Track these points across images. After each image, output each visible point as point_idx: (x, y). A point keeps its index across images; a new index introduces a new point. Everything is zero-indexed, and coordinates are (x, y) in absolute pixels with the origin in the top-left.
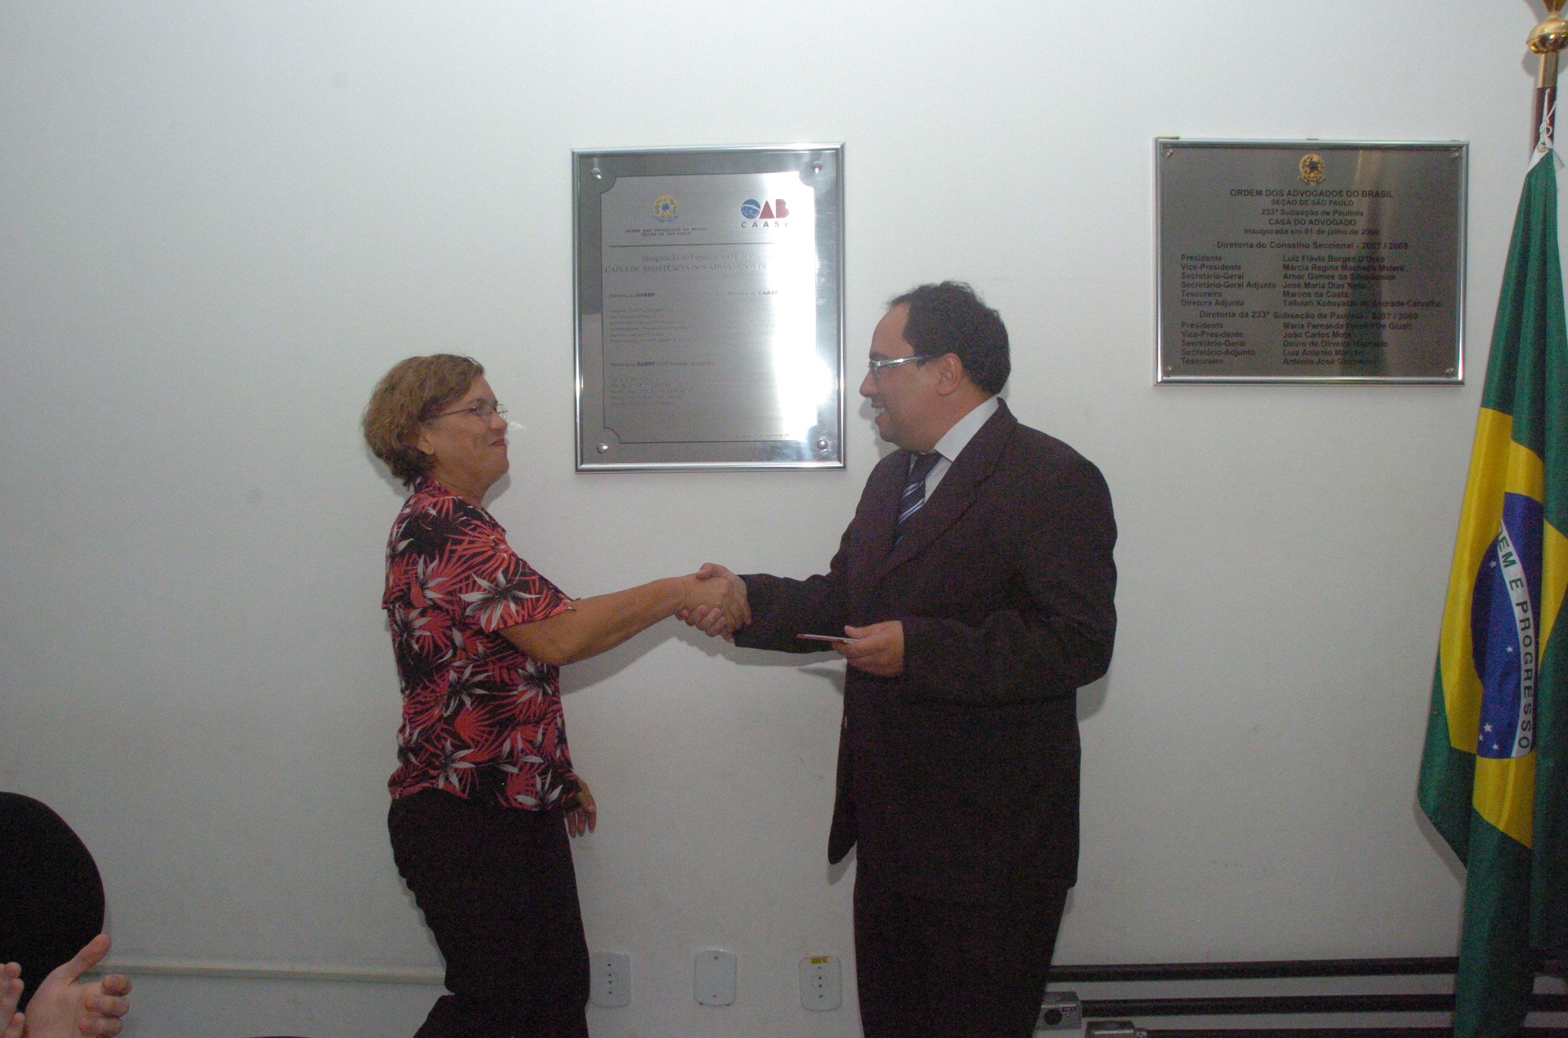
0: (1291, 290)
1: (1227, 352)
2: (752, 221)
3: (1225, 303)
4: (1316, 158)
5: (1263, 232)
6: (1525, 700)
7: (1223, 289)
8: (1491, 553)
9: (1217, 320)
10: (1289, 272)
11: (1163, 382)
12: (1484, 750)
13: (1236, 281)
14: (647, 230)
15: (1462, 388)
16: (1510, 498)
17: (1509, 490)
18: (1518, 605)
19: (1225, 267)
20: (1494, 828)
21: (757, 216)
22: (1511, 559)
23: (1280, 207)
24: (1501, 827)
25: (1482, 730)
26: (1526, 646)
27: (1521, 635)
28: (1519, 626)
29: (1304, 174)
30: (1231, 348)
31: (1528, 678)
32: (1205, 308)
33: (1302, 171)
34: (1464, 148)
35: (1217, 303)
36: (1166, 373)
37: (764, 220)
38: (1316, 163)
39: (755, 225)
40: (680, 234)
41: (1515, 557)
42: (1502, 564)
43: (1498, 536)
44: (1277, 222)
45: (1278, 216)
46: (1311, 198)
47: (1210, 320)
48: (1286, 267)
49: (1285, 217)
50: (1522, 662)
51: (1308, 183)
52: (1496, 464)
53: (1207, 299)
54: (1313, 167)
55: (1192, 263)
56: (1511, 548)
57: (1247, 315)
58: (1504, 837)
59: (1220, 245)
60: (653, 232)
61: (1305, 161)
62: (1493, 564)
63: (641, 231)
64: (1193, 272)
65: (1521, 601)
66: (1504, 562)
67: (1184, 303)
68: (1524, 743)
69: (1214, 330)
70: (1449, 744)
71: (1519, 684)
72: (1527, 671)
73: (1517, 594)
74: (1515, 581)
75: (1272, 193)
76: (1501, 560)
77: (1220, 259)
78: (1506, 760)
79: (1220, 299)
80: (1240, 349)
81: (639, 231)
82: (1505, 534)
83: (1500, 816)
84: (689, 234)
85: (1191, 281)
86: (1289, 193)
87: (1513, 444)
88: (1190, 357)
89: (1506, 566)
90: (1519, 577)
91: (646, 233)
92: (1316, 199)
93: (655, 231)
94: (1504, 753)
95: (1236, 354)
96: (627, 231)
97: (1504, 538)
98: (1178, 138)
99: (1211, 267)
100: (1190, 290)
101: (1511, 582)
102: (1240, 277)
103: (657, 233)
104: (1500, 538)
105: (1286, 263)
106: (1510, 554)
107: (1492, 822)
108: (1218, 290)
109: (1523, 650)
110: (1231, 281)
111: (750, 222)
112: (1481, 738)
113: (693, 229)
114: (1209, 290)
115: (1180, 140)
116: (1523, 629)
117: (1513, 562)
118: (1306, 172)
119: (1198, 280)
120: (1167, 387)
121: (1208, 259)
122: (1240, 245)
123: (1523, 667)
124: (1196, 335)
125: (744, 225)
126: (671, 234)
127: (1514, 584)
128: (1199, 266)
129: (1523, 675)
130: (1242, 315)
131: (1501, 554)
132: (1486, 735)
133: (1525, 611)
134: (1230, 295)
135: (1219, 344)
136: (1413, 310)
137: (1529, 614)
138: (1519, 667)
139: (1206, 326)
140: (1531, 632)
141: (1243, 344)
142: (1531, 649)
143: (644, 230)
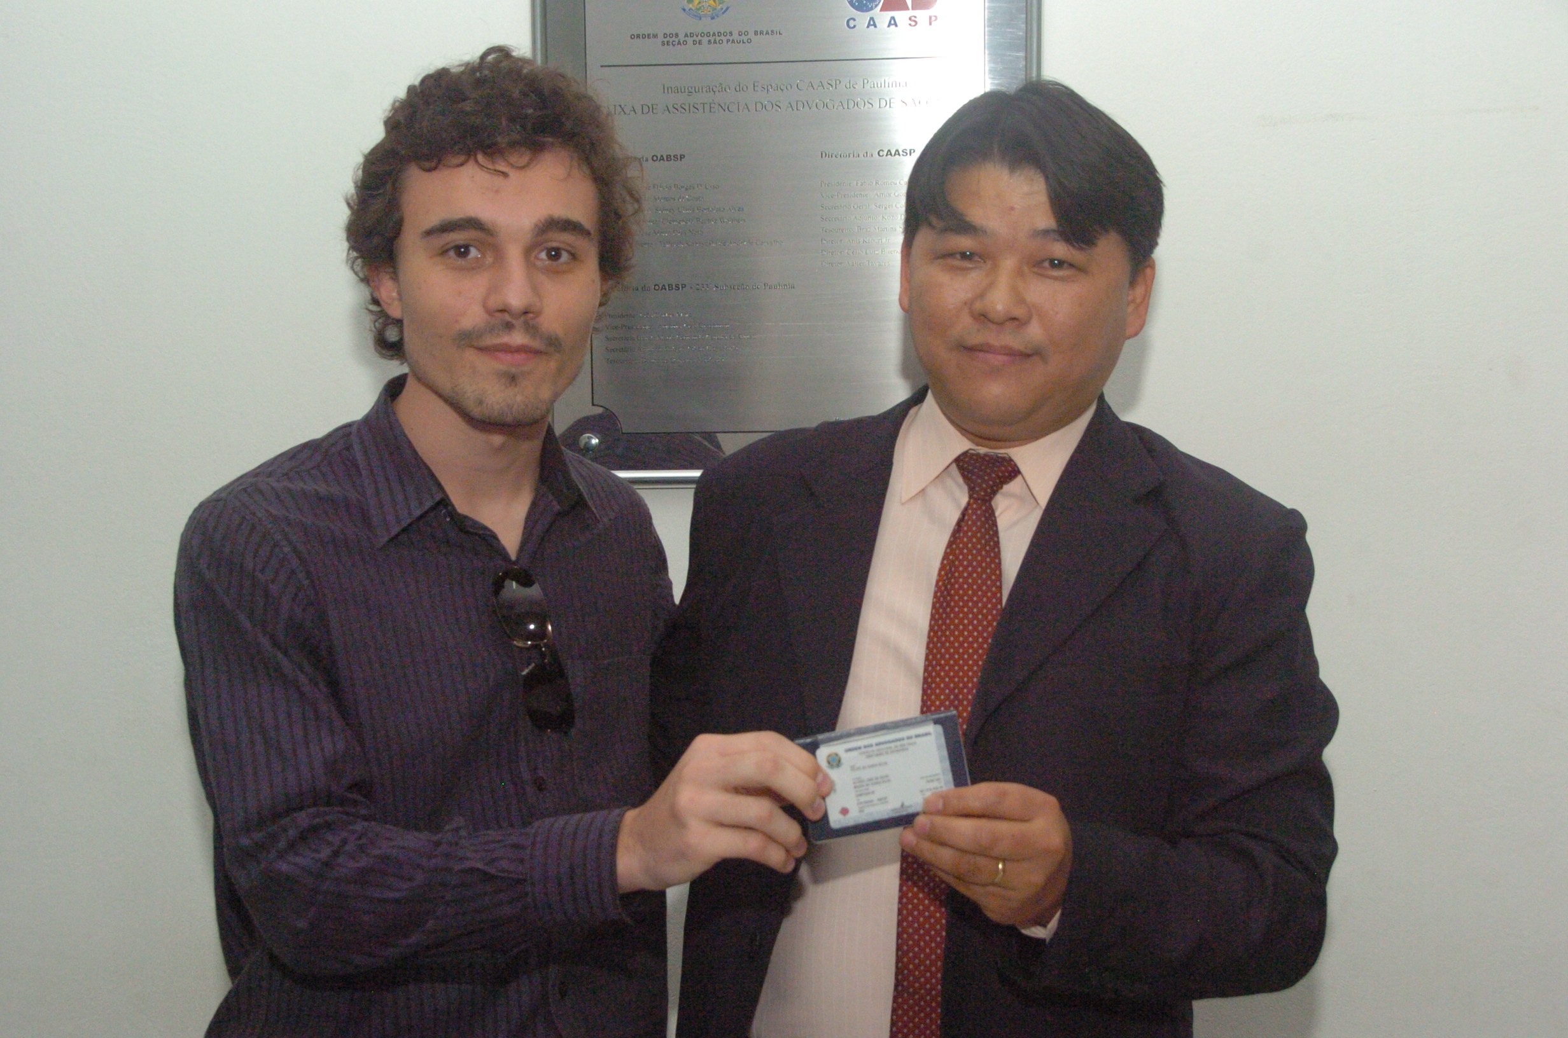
2: (867, 16)
14: (671, 35)
21: (876, 6)
37: (889, 14)
39: (872, 23)
40: (733, 41)
60: (681, 37)
63: (661, 38)
81: (655, 36)
84: (749, 41)
91: (670, 40)
93: (686, 35)
96: (632, 37)
103: (690, 40)
111: (863, 18)
113: (756, 33)
125: (852, 23)
126: (715, 42)
143: (665, 36)
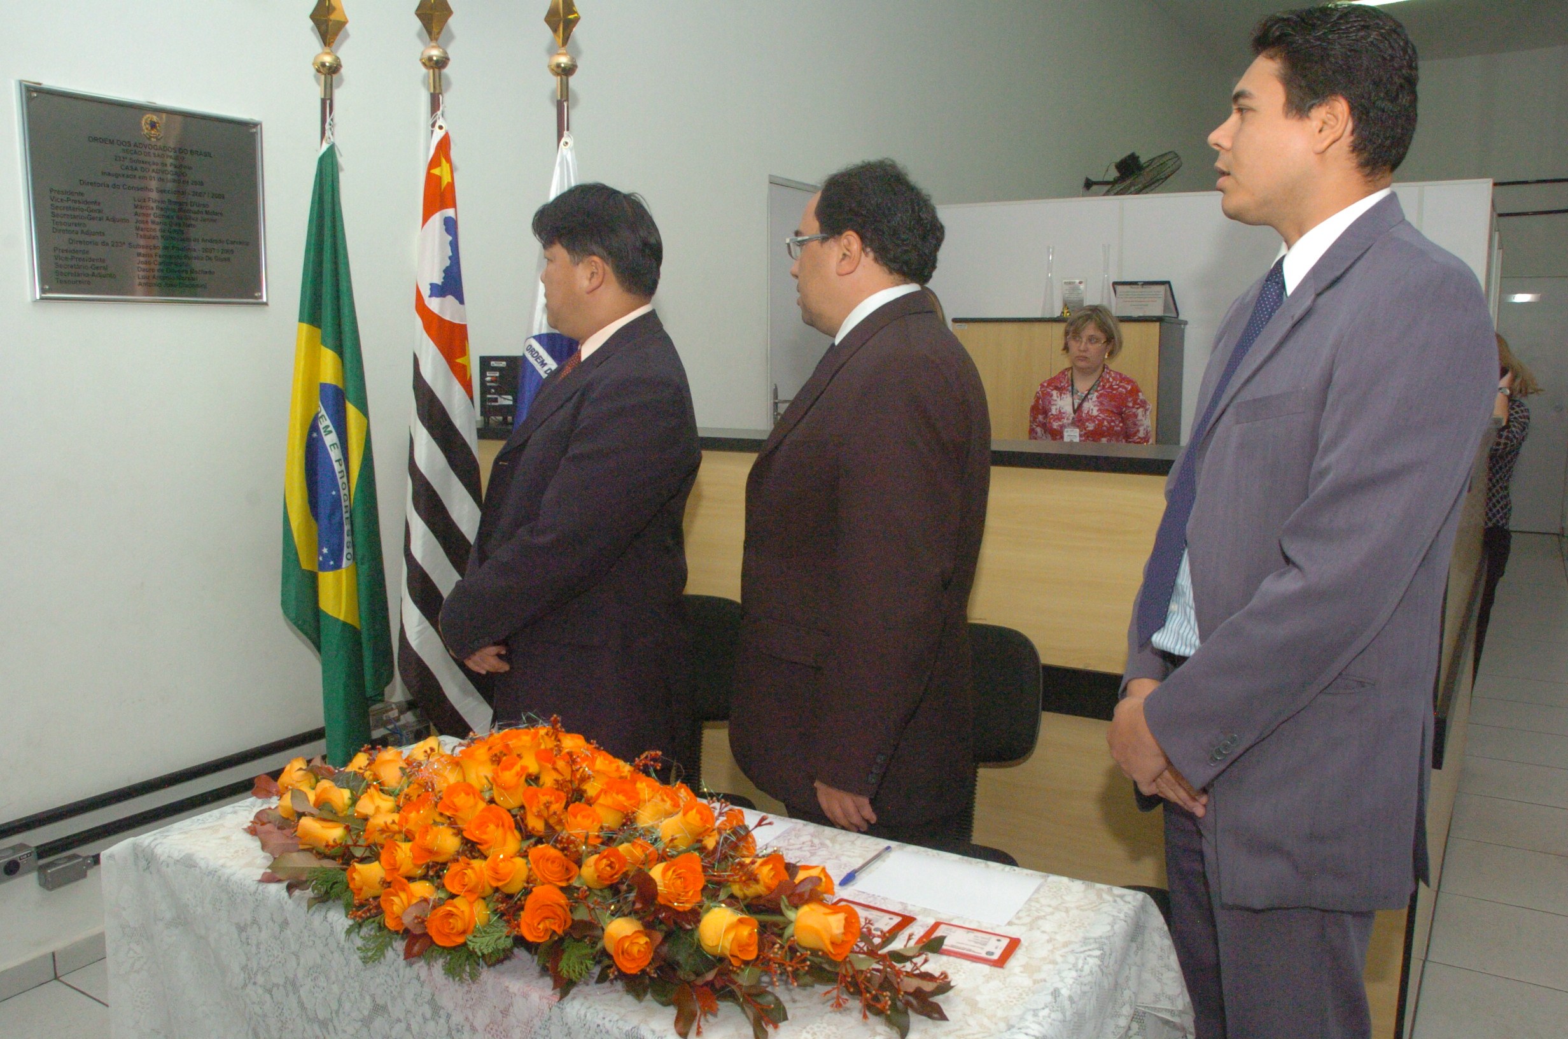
0: (142, 226)
1: (93, 275)
3: (88, 233)
4: (155, 118)
5: (117, 176)
6: (347, 528)
7: (86, 221)
8: (314, 427)
9: (83, 247)
10: (139, 211)
11: (42, 299)
12: (323, 567)
13: (97, 215)
15: (266, 308)
16: (323, 386)
17: (322, 381)
18: (336, 461)
19: (87, 202)
20: (338, 620)
22: (329, 429)
23: (129, 156)
24: (342, 618)
25: (321, 553)
26: (344, 489)
27: (340, 482)
28: (338, 476)
29: (146, 131)
30: (96, 272)
31: (346, 512)
32: (74, 236)
33: (144, 128)
34: (259, 126)
35: (82, 232)
36: (43, 291)
38: (155, 123)
41: (331, 428)
42: (323, 434)
43: (318, 413)
44: (127, 168)
45: (127, 163)
46: (152, 151)
47: (78, 247)
48: (136, 207)
49: (134, 165)
50: (343, 501)
51: (149, 139)
52: (313, 363)
53: (73, 228)
54: (153, 125)
55: (60, 196)
56: (328, 422)
57: (107, 244)
58: (345, 624)
59: (82, 182)
61: (146, 120)
62: (315, 435)
64: (59, 204)
65: (337, 459)
66: (325, 432)
67: (55, 231)
68: (349, 557)
69: (80, 255)
70: (301, 567)
71: (342, 517)
72: (346, 507)
73: (335, 454)
74: (333, 445)
75: (122, 143)
76: (322, 431)
77: (82, 194)
78: (339, 571)
79: (85, 229)
80: (103, 272)
82: (323, 412)
83: (340, 612)
85: (59, 212)
86: (135, 145)
87: (323, 348)
88: (64, 278)
89: (326, 435)
90: (334, 442)
92: (156, 152)
94: (338, 566)
95: (100, 276)
97: (323, 416)
98: (40, 84)
99: (75, 201)
100: (59, 219)
101: (330, 446)
102: (100, 211)
104: (320, 415)
105: (136, 203)
106: (327, 427)
107: (335, 615)
108: (81, 221)
109: (342, 492)
110: (93, 214)
112: (321, 559)
114: (76, 221)
115: (42, 86)
116: (341, 478)
117: (330, 432)
118: (147, 129)
119: (65, 212)
120: (46, 304)
121: (72, 193)
122: (100, 185)
123: (344, 504)
124: (66, 258)
127: (332, 447)
128: (66, 199)
129: (344, 510)
130: (104, 244)
131: (321, 427)
132: (324, 556)
133: (341, 465)
134: (93, 226)
135: (86, 267)
136: (231, 247)
137: (343, 467)
138: (341, 505)
139: (74, 251)
140: (345, 480)
141: (105, 268)
142: (346, 491)
